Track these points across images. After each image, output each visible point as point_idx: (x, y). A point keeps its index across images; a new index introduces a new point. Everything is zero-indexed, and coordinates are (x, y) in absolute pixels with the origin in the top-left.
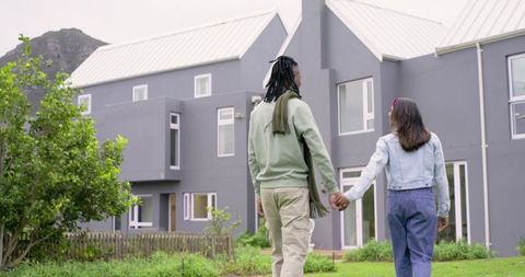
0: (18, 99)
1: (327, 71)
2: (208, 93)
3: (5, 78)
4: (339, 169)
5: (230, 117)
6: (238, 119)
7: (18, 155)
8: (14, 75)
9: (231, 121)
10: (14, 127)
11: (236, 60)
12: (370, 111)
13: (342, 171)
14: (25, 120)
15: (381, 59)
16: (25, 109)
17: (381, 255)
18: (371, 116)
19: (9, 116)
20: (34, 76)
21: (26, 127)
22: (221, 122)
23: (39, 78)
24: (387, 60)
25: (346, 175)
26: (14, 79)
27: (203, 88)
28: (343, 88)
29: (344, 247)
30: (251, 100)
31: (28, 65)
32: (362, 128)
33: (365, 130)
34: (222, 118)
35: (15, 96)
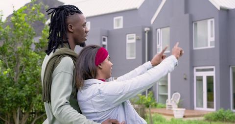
0: (28, 29)
1: (187, 15)
2: (121, 26)
3: (20, 16)
4: (193, 67)
5: (133, 39)
6: (138, 40)
7: (28, 65)
8: (25, 15)
9: (134, 41)
10: (26, 47)
11: (135, 9)
12: (212, 36)
13: (195, 69)
14: (32, 43)
15: (219, 9)
16: (32, 36)
17: (227, 118)
18: (213, 39)
19: (22, 40)
20: (37, 16)
21: (33, 47)
22: (128, 41)
23: (40, 16)
24: (222, 9)
25: (197, 70)
26: (25, 17)
27: (118, 24)
28: (196, 24)
29: (196, 108)
30: (144, 29)
31: (34, 8)
32: (207, 46)
33: (209, 47)
34: (129, 39)
35: (26, 27)
